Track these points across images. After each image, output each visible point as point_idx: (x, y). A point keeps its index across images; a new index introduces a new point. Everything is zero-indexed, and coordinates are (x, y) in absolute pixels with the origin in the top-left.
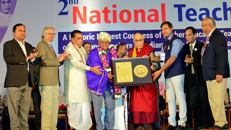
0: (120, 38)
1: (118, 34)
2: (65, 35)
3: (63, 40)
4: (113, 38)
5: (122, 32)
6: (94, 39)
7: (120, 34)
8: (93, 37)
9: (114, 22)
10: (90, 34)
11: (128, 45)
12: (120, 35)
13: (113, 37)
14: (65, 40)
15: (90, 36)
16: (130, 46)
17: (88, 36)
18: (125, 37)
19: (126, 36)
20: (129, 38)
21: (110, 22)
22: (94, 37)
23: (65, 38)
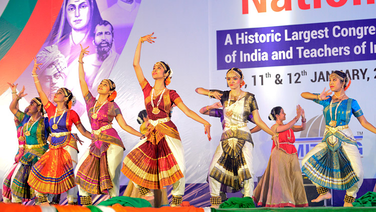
0: (327, 37)
1: (324, 29)
2: (228, 36)
3: (226, 44)
4: (315, 36)
5: (330, 25)
6: (280, 39)
7: (326, 28)
8: (278, 37)
9: (315, 7)
10: (272, 31)
11: (342, 48)
12: (326, 30)
13: (314, 34)
14: (229, 43)
15: (273, 34)
16: (345, 50)
17: (268, 35)
18: (337, 34)
19: (338, 31)
20: (343, 35)
21: (308, 7)
22: (280, 37)
23: (228, 40)
